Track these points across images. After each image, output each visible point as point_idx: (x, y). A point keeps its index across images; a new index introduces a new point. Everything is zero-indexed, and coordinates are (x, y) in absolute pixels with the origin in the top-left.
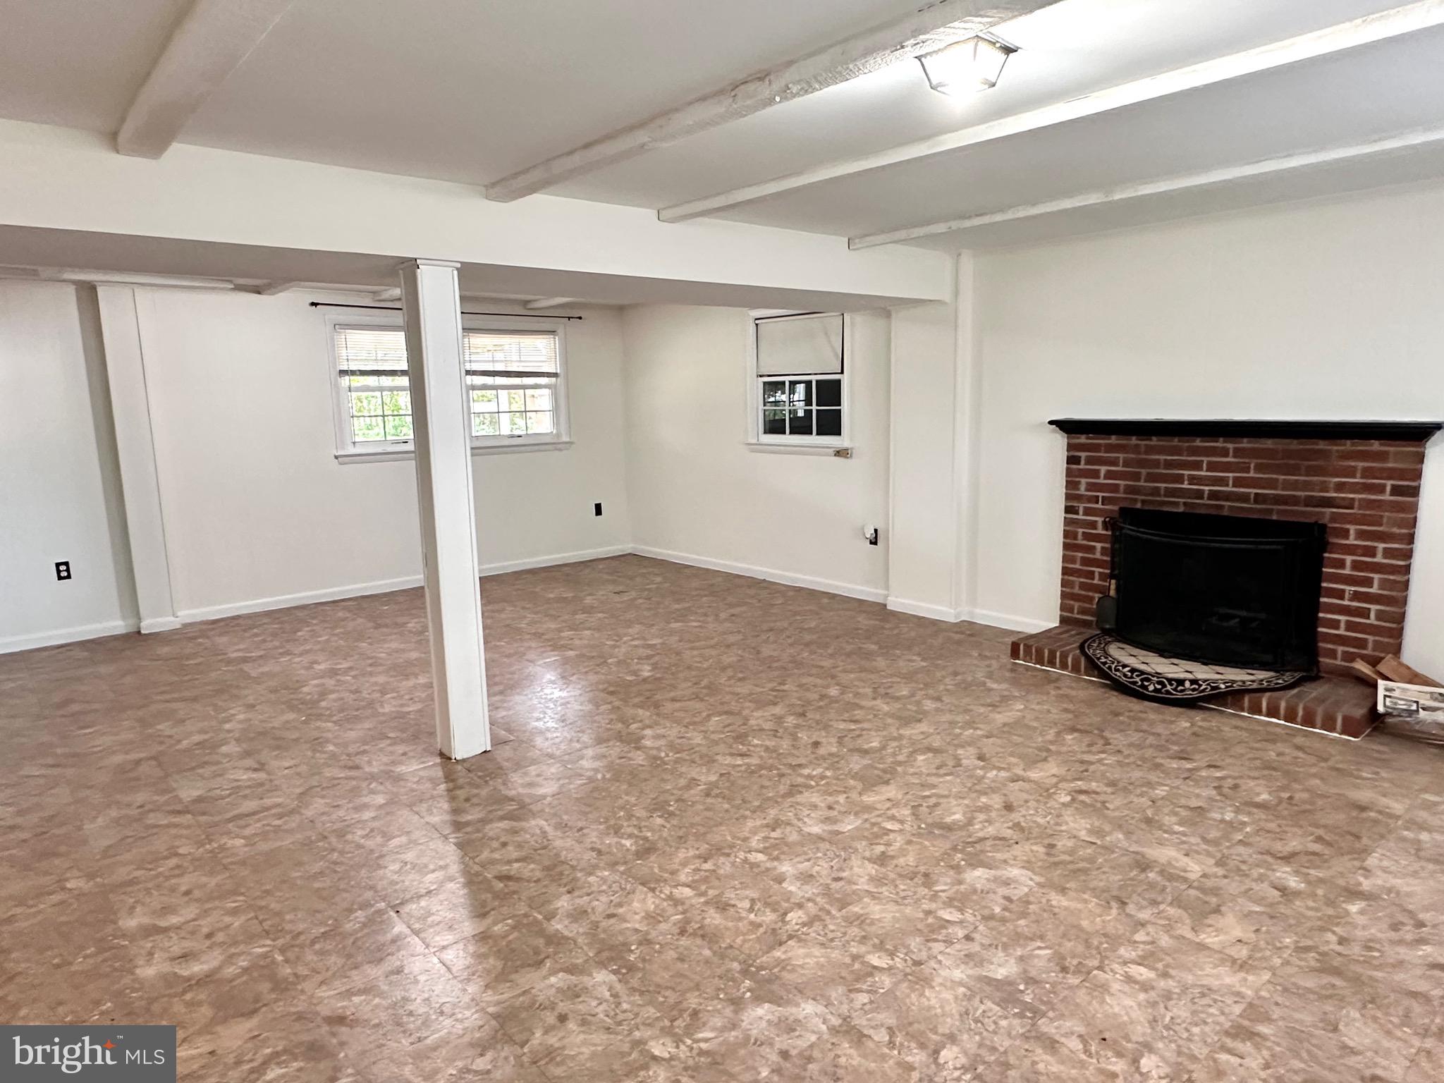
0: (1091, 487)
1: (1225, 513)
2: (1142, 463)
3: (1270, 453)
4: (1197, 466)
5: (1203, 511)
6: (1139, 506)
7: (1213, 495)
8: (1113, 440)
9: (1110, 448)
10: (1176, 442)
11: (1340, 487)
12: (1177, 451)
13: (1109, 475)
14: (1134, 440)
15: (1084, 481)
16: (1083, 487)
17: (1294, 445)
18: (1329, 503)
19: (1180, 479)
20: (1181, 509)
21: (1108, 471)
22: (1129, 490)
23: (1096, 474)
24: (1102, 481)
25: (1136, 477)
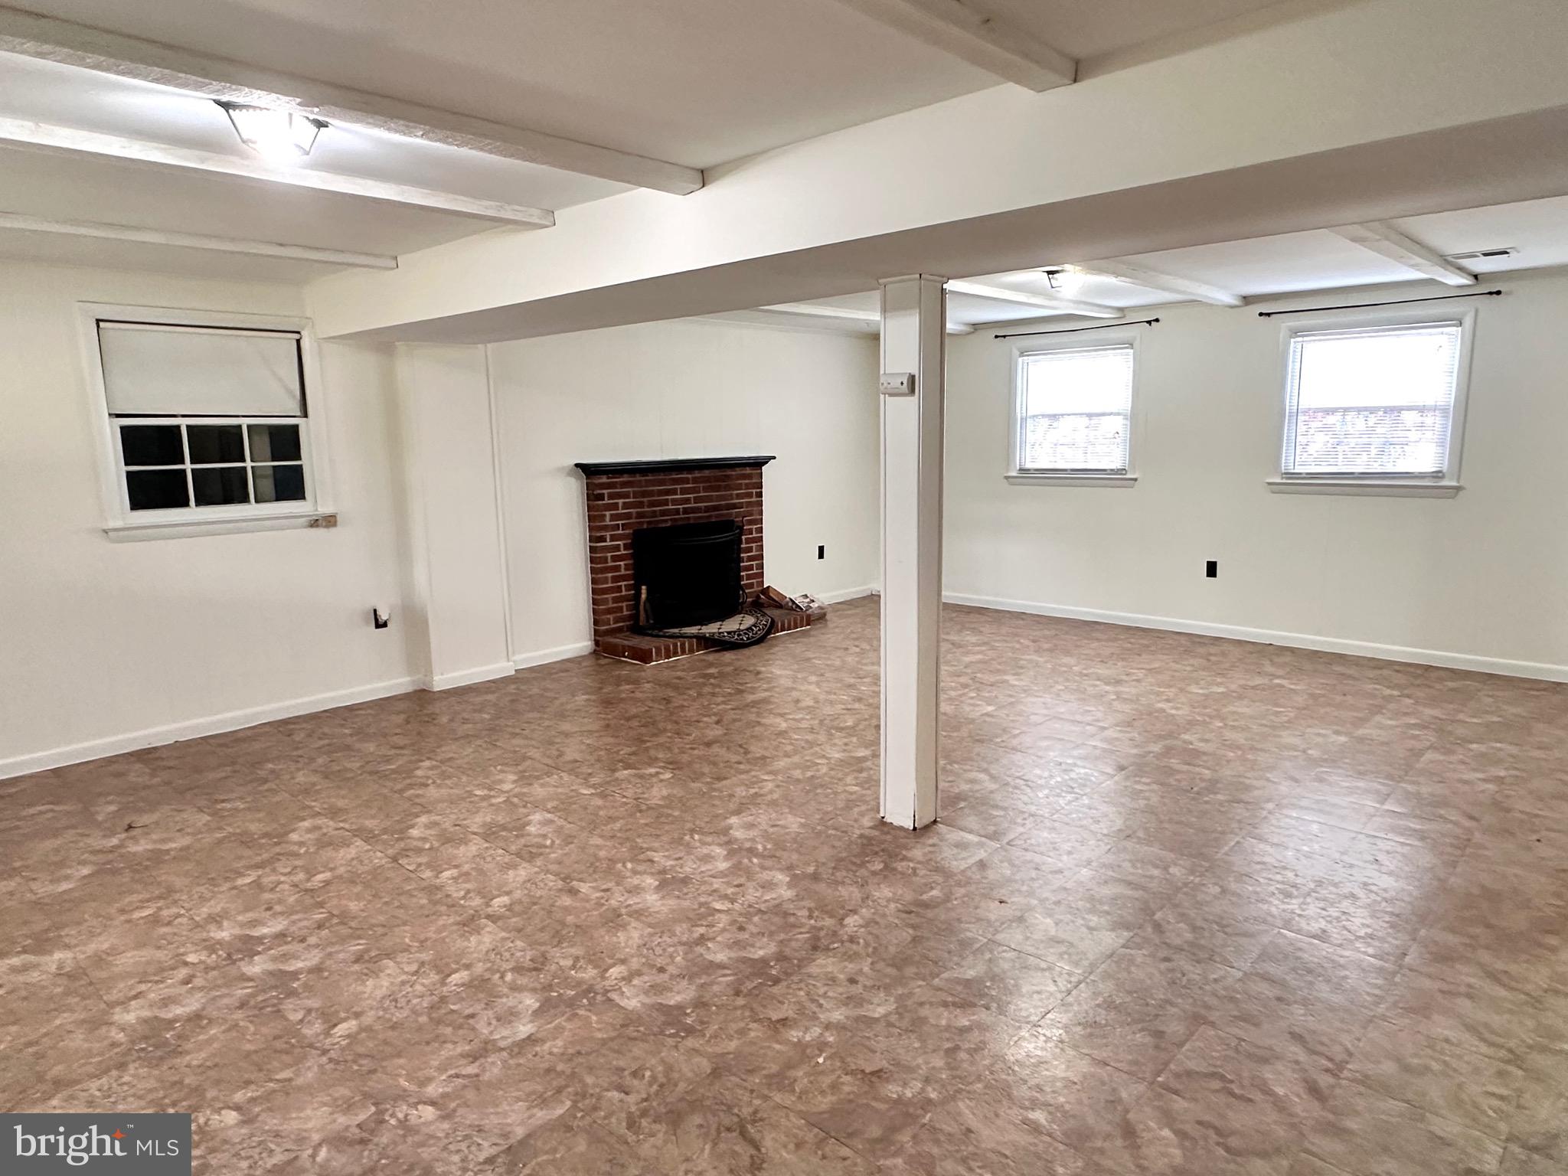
0: (613, 518)
1: (692, 522)
2: (644, 494)
3: (707, 479)
4: (674, 492)
5: (680, 523)
6: (645, 526)
7: (686, 511)
8: (625, 478)
9: (624, 484)
10: (661, 477)
11: (738, 496)
12: (662, 483)
13: (626, 506)
14: (638, 478)
15: (608, 513)
16: (608, 518)
17: (718, 473)
18: (734, 506)
19: (666, 502)
20: (669, 524)
21: (624, 503)
22: (640, 515)
23: (615, 506)
24: (621, 511)
25: (641, 504)
